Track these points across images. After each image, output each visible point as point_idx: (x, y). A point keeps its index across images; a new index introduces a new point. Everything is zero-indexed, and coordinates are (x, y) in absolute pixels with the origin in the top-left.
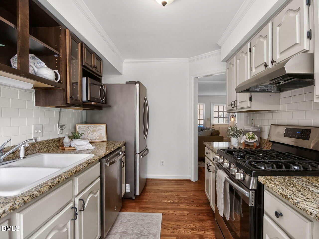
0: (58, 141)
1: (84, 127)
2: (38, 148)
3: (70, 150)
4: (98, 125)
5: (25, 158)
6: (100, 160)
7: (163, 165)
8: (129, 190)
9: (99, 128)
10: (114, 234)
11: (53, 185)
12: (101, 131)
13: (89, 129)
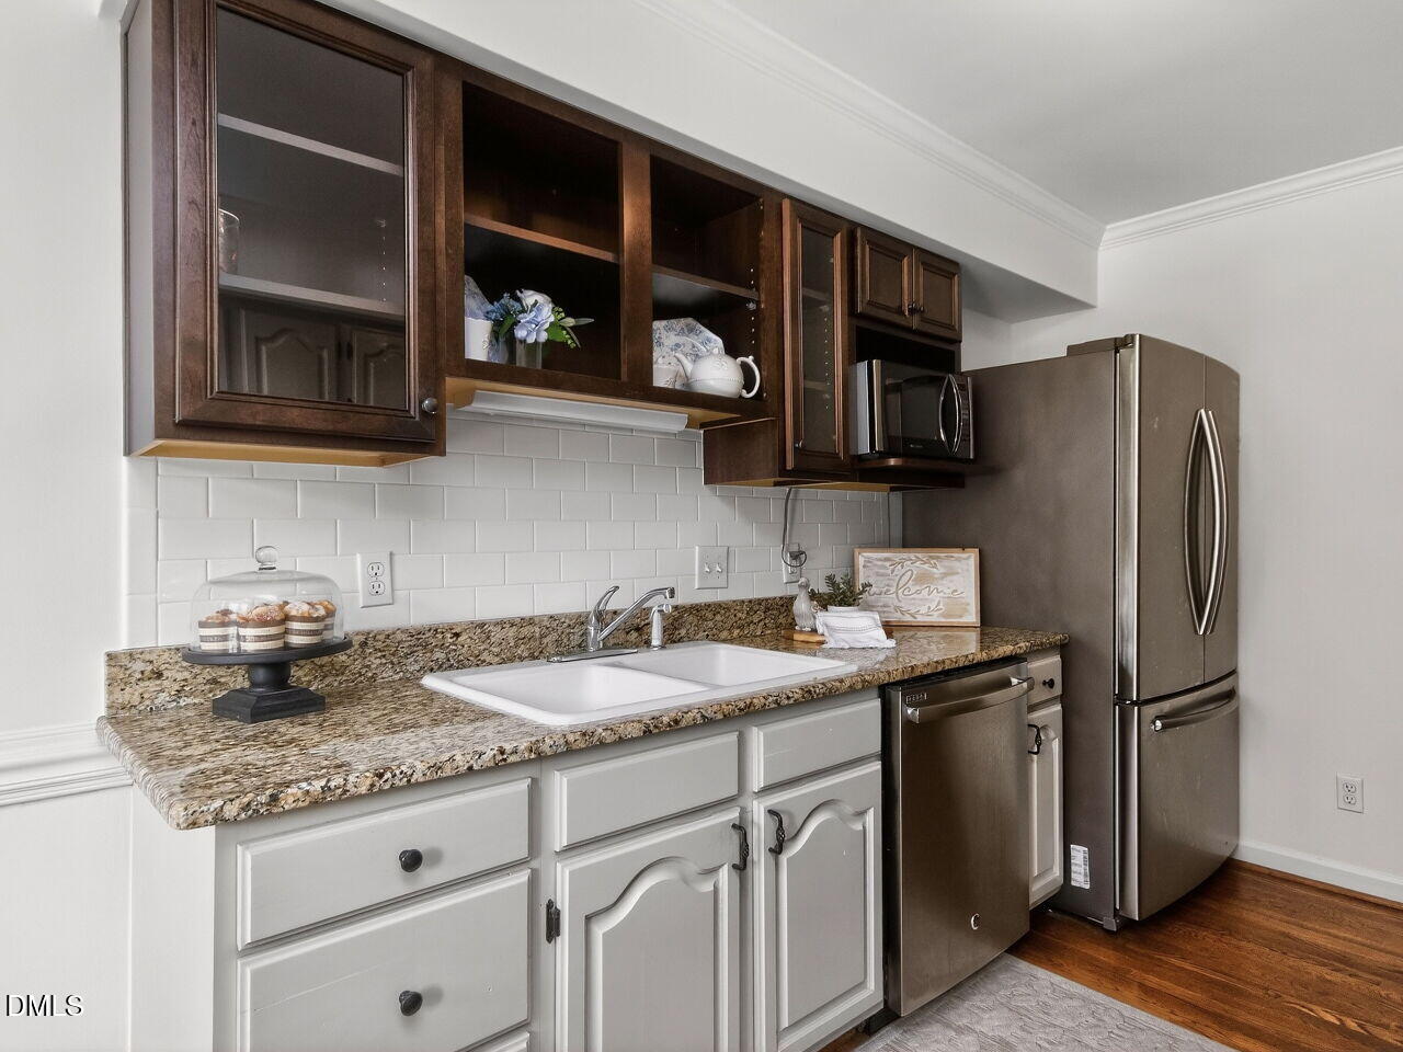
0: (782, 606)
1: (887, 559)
2: (711, 624)
3: (808, 642)
4: (942, 553)
5: (663, 647)
6: (884, 691)
7: (1358, 807)
8: (1085, 875)
9: (945, 567)
10: (960, 1030)
11: (656, 727)
12: (955, 578)
13: (903, 571)
